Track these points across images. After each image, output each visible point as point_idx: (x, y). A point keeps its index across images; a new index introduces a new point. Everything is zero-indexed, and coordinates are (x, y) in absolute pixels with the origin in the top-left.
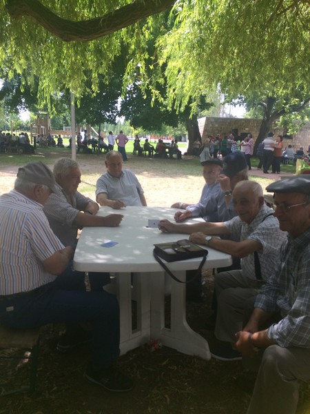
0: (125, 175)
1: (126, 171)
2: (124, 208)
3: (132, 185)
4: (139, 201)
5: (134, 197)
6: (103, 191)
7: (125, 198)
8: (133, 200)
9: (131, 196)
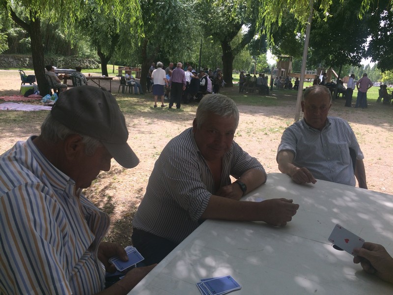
0: (332, 126)
1: (335, 120)
2: (311, 184)
3: (342, 143)
4: (349, 172)
5: (342, 164)
6: (288, 147)
7: (324, 164)
8: (339, 169)
9: (335, 162)
